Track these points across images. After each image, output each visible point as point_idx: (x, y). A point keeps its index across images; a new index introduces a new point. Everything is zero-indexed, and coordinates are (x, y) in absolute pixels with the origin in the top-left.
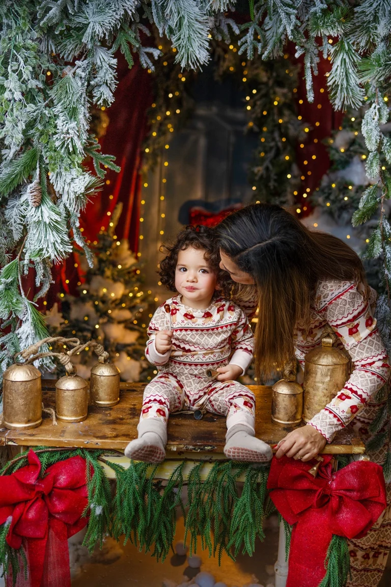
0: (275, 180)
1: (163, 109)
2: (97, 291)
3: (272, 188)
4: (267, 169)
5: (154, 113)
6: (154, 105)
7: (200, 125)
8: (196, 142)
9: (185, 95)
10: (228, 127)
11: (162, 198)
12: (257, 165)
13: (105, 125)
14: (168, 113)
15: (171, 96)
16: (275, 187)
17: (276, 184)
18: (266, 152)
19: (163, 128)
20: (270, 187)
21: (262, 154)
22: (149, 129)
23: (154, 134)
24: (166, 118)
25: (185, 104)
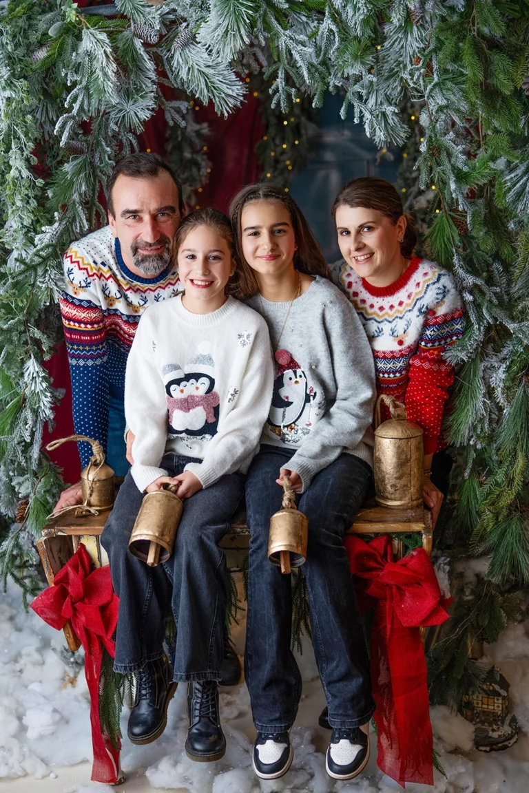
1: (277, 142)
4: (411, 208)
5: (265, 147)
6: (265, 138)
7: (329, 156)
8: (326, 178)
9: (303, 119)
10: (367, 155)
13: (206, 170)
14: (285, 146)
15: (285, 123)
18: (408, 187)
19: (280, 166)
21: (404, 190)
22: (261, 169)
23: (269, 175)
24: (283, 152)
25: (303, 132)
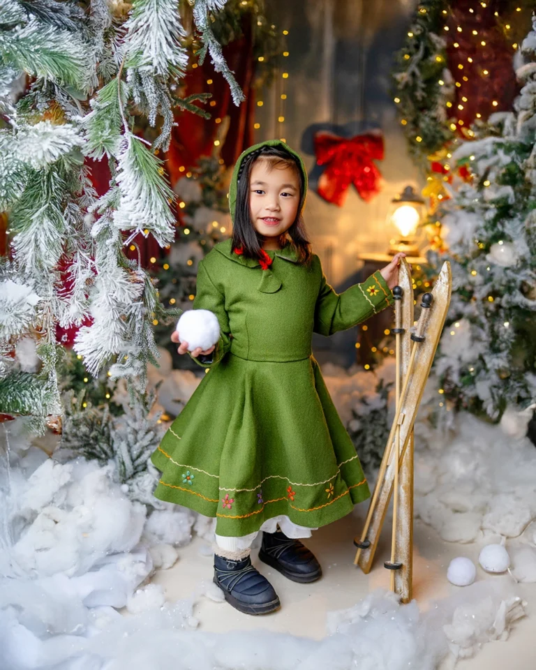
0: (423, 89)
2: (205, 225)
3: (420, 98)
4: (413, 75)
11: (281, 119)
12: (401, 71)
16: (423, 97)
17: (424, 94)
18: (410, 54)
20: (416, 97)
21: (407, 57)
